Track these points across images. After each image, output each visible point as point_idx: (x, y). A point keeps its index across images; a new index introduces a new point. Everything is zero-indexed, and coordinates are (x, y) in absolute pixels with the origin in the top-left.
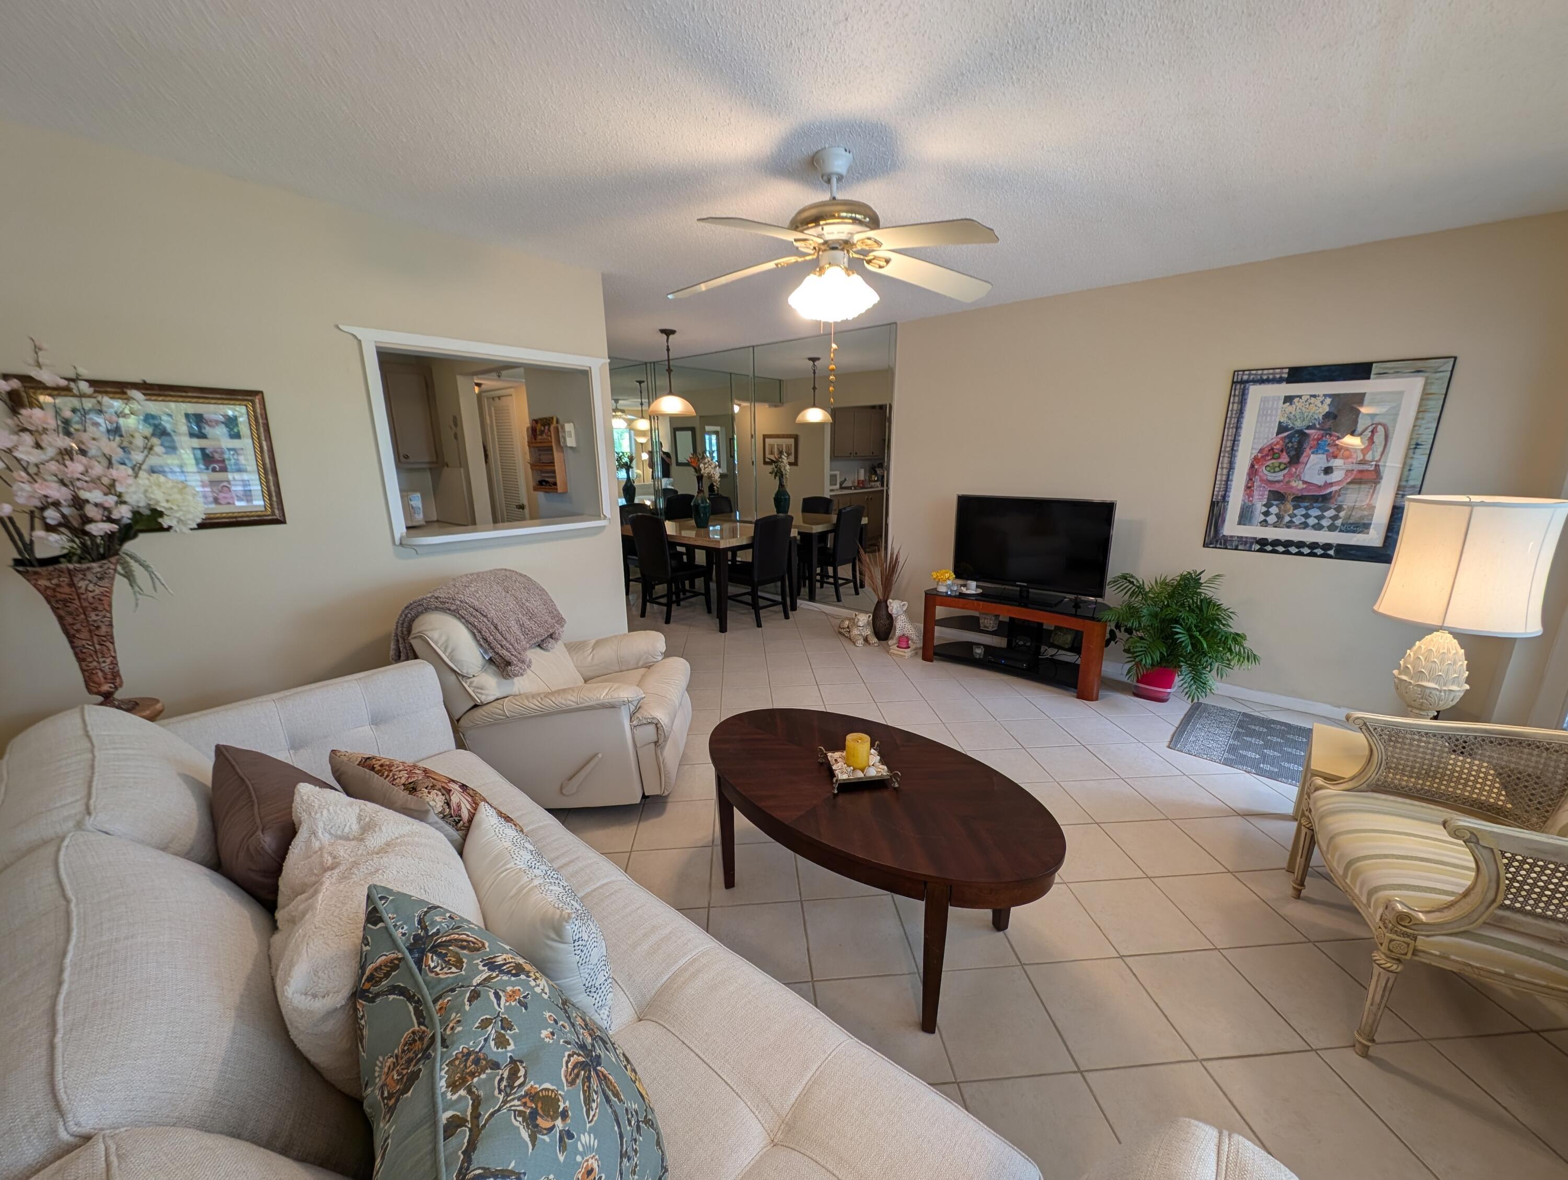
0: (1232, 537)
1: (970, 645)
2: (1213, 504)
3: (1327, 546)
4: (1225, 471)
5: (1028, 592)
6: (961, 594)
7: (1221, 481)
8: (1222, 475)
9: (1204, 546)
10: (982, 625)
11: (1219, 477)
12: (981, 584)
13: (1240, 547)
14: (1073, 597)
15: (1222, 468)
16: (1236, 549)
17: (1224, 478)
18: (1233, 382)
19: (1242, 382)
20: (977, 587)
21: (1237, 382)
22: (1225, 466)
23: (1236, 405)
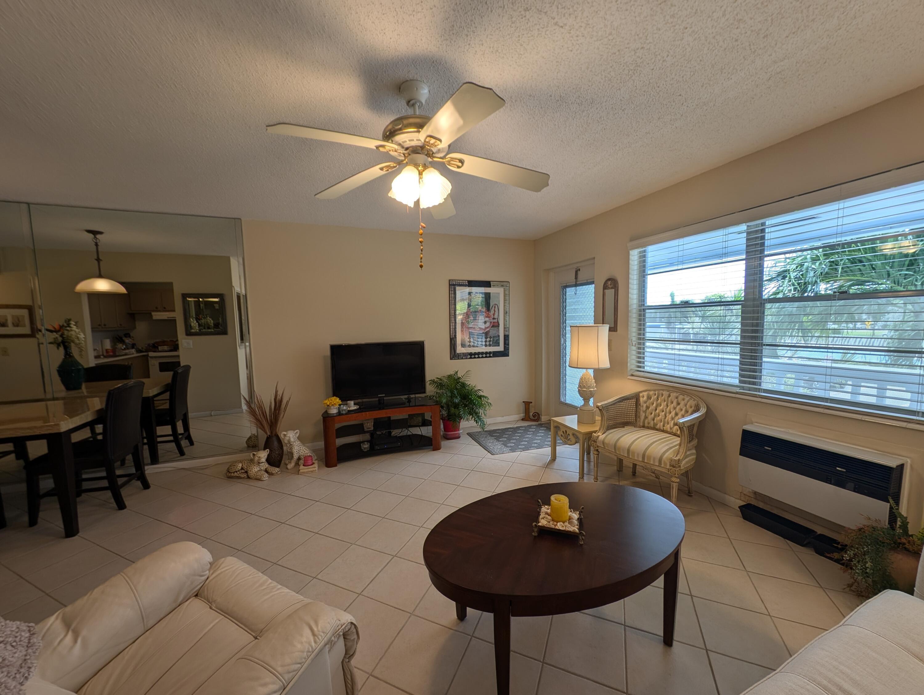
0: (460, 353)
1: (357, 445)
2: (451, 339)
3: (490, 353)
4: (453, 324)
5: (384, 400)
6: (349, 411)
7: (453, 328)
8: (452, 326)
9: (451, 359)
10: (365, 428)
11: (451, 327)
12: (357, 401)
13: (463, 358)
14: (406, 396)
15: (452, 323)
16: (462, 359)
17: (454, 327)
18: (450, 285)
19: (453, 285)
20: (355, 404)
21: (451, 285)
22: (453, 322)
23: (453, 295)
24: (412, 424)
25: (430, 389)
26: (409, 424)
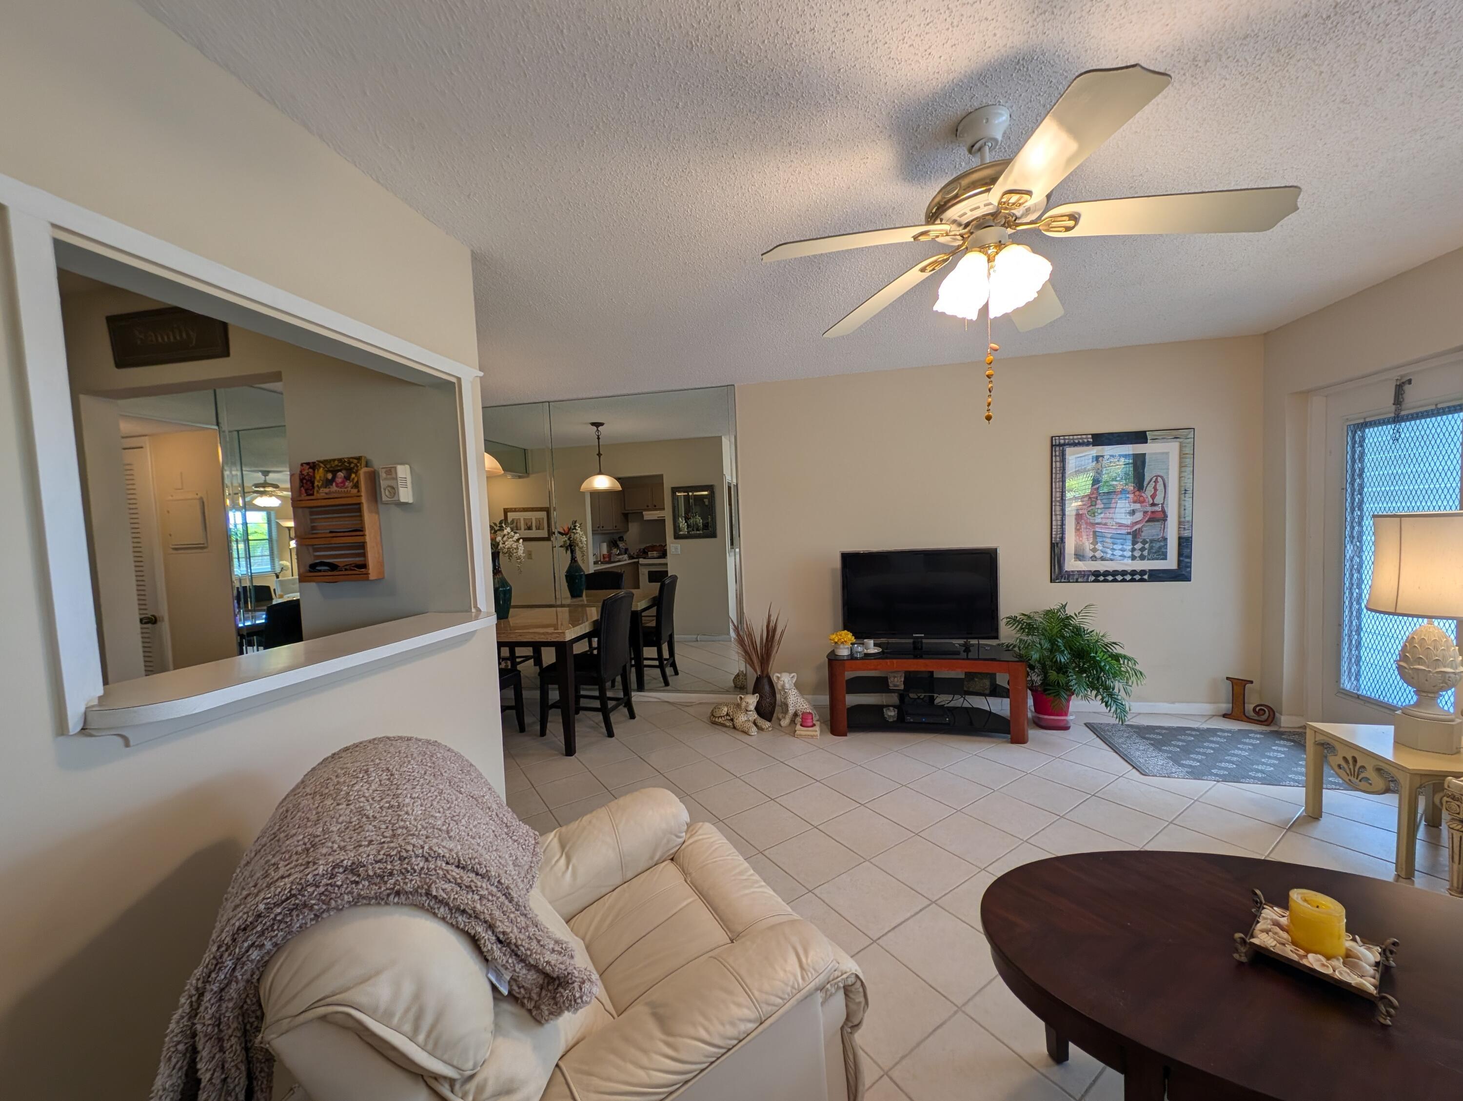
0: (1072, 571)
1: (878, 709)
2: (1053, 546)
3: (1143, 572)
4: (1059, 518)
5: (922, 642)
6: (866, 654)
7: (1057, 525)
8: (1057, 520)
9: (1051, 582)
10: (891, 685)
11: (1054, 523)
12: (879, 641)
13: (1079, 580)
14: (962, 641)
15: (1056, 515)
16: (1077, 582)
17: (1059, 523)
18: (1052, 446)
19: (1060, 445)
20: (875, 645)
21: (1056, 445)
22: (1058, 513)
23: (1058, 464)
24: (971, 689)
25: (1007, 633)
26: (965, 689)
